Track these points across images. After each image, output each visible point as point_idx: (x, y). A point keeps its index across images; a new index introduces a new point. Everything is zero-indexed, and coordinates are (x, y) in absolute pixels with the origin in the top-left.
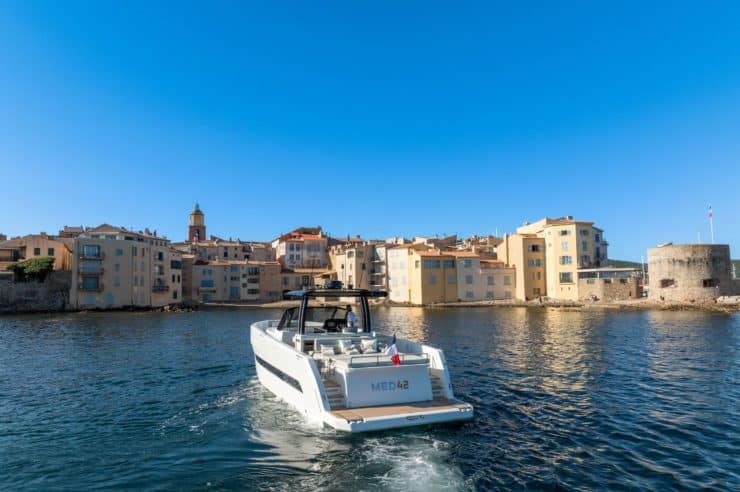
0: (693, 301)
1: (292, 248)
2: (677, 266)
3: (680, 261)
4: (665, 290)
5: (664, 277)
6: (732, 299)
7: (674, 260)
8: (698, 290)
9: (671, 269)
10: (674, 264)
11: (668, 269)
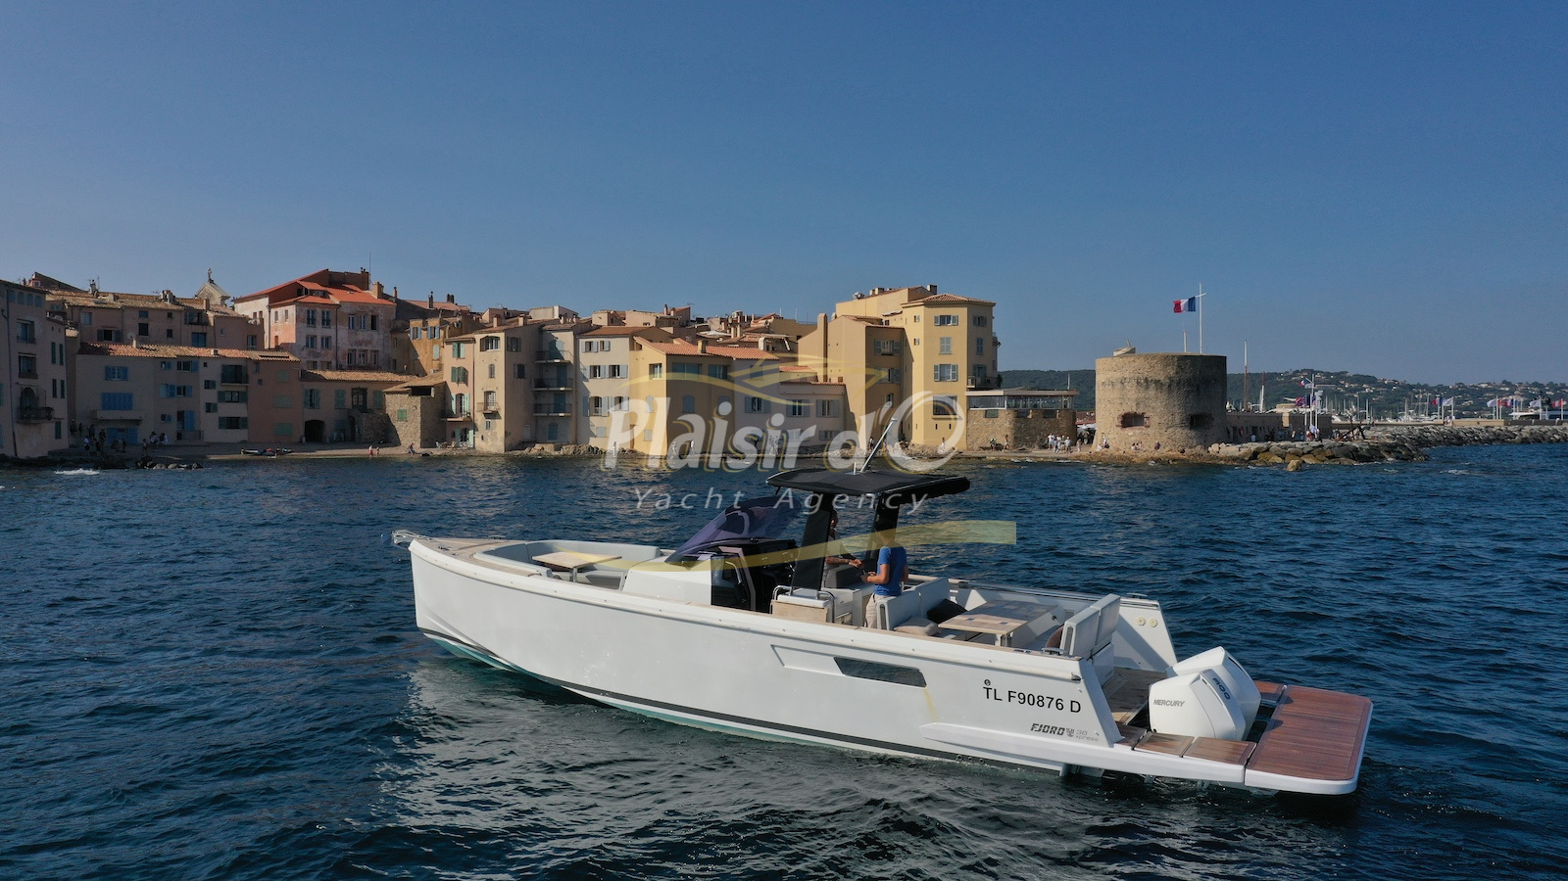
0: (1183, 452)
1: (311, 321)
2: (1152, 392)
3: (1157, 382)
4: (1129, 431)
5: (1128, 409)
6: (1232, 450)
7: (1146, 380)
8: (1182, 434)
9: (1141, 395)
10: (1147, 388)
11: (1135, 396)
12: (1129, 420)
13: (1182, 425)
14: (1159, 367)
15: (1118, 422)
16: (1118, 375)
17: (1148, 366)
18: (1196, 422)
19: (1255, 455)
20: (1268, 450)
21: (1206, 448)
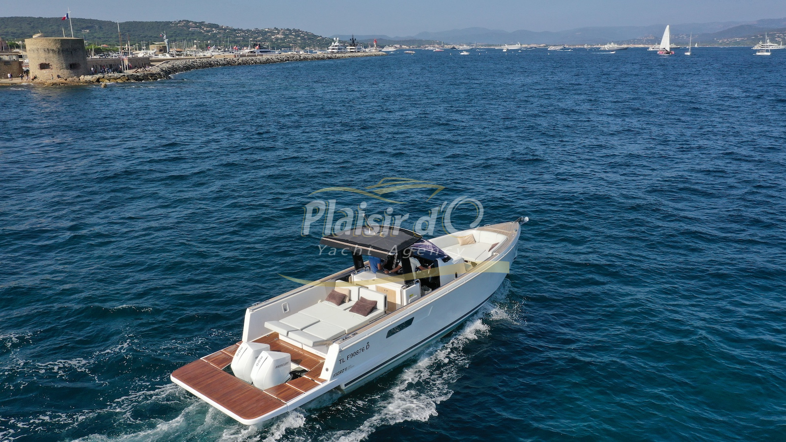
0: (66, 80)
2: (51, 54)
3: (53, 50)
4: (44, 71)
5: (42, 62)
6: (89, 78)
7: (48, 49)
8: (65, 73)
9: (47, 56)
10: (49, 53)
11: (44, 56)
12: (43, 66)
13: (67, 68)
14: (53, 44)
15: (38, 67)
16: (35, 47)
17: (47, 43)
18: (73, 67)
19: (98, 80)
20: (103, 77)
21: (78, 77)
